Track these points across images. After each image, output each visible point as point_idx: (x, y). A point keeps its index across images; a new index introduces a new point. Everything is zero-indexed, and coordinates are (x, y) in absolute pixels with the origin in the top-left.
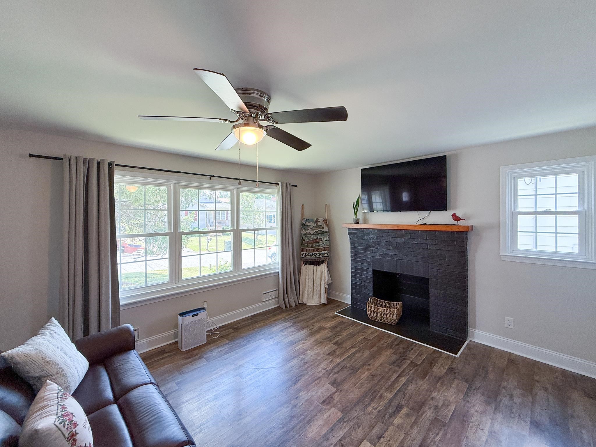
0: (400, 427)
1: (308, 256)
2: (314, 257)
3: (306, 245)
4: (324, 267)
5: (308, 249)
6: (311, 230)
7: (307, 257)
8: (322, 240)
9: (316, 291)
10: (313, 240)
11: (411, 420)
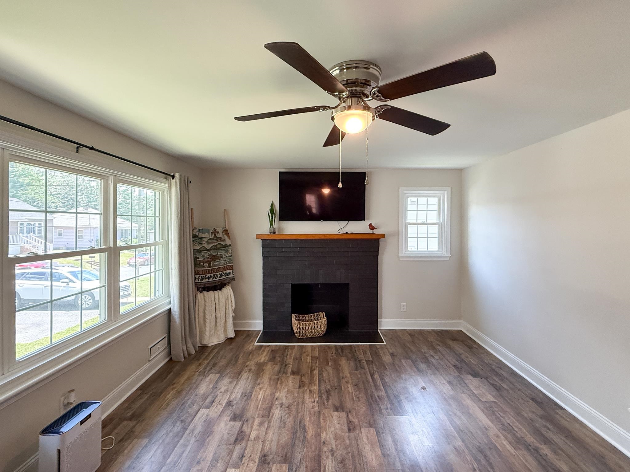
0: (257, 438)
1: (205, 279)
2: (213, 280)
3: (202, 265)
4: (229, 291)
5: (204, 270)
6: (206, 243)
7: (204, 281)
8: (223, 256)
9: (220, 322)
10: (210, 257)
11: (264, 427)
